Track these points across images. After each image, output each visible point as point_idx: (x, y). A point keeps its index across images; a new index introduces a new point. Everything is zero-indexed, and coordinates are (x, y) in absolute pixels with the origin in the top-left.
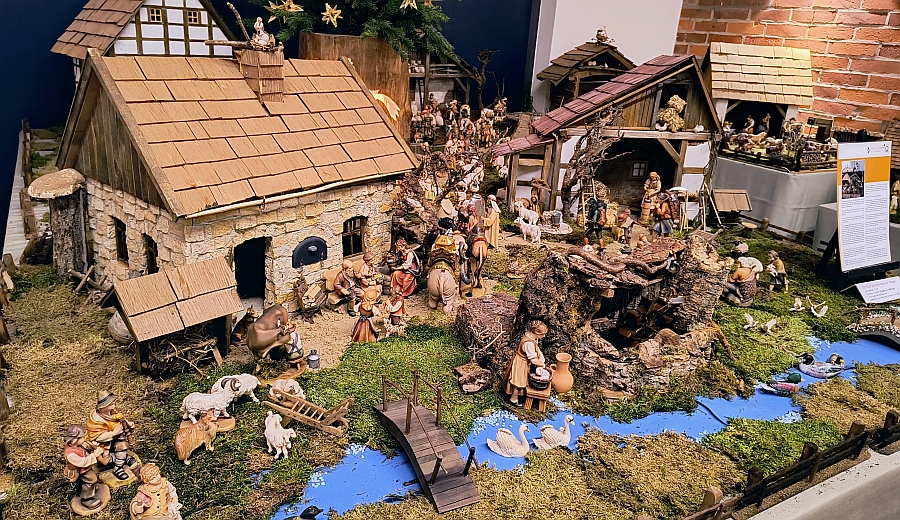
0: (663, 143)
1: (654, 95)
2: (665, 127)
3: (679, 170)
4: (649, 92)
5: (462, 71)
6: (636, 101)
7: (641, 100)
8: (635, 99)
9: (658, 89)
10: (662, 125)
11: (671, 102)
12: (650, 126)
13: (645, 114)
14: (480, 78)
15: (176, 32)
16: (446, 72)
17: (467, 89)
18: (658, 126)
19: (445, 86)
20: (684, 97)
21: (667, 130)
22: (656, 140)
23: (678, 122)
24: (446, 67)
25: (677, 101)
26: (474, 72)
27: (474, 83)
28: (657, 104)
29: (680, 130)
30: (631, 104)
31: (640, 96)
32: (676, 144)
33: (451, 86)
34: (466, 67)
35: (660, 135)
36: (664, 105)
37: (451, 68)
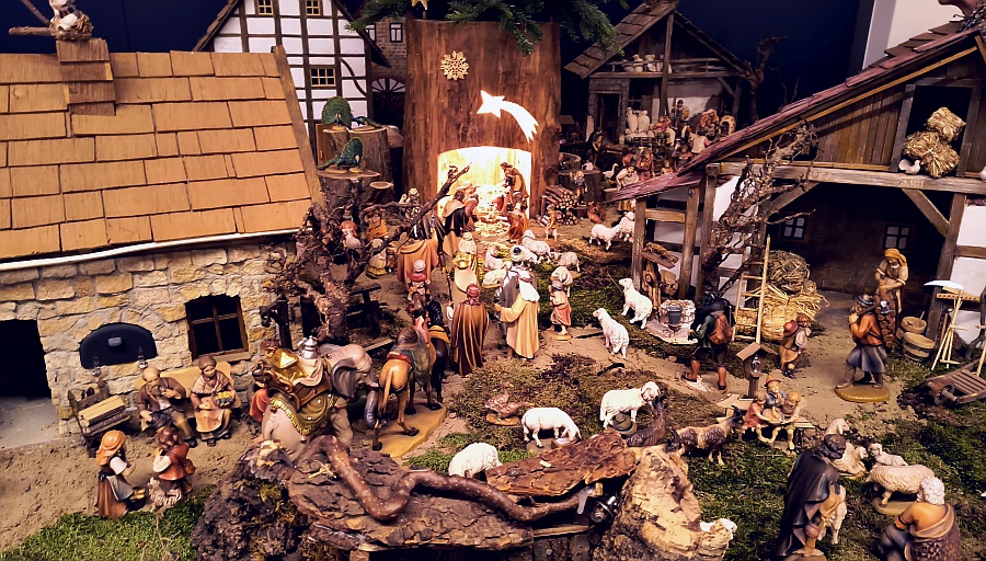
0: (913, 196)
1: (897, 106)
2: (917, 167)
3: (947, 249)
4: (887, 101)
5: (729, 68)
6: (860, 119)
7: (870, 115)
8: (858, 113)
9: (907, 96)
10: (912, 164)
11: (932, 120)
12: (888, 164)
13: (880, 142)
14: (753, 77)
15: (291, 26)
16: (704, 70)
17: (736, 95)
18: (903, 165)
19: (707, 89)
20: (960, 111)
21: (920, 173)
22: (899, 190)
23: (944, 157)
24: (704, 63)
25: (945, 120)
26: (746, 68)
27: (745, 84)
28: (903, 125)
29: (951, 173)
30: (850, 123)
31: (868, 109)
32: (944, 201)
33: (717, 90)
34: (736, 62)
35: (908, 180)
36: (918, 124)
37: (711, 63)
